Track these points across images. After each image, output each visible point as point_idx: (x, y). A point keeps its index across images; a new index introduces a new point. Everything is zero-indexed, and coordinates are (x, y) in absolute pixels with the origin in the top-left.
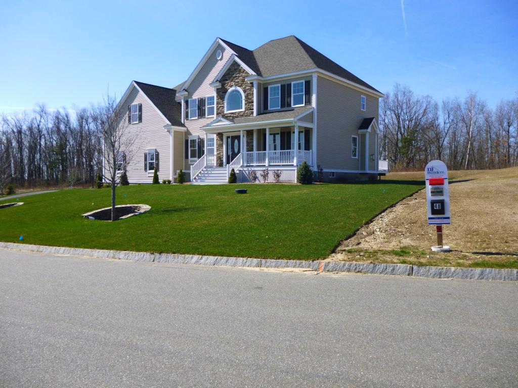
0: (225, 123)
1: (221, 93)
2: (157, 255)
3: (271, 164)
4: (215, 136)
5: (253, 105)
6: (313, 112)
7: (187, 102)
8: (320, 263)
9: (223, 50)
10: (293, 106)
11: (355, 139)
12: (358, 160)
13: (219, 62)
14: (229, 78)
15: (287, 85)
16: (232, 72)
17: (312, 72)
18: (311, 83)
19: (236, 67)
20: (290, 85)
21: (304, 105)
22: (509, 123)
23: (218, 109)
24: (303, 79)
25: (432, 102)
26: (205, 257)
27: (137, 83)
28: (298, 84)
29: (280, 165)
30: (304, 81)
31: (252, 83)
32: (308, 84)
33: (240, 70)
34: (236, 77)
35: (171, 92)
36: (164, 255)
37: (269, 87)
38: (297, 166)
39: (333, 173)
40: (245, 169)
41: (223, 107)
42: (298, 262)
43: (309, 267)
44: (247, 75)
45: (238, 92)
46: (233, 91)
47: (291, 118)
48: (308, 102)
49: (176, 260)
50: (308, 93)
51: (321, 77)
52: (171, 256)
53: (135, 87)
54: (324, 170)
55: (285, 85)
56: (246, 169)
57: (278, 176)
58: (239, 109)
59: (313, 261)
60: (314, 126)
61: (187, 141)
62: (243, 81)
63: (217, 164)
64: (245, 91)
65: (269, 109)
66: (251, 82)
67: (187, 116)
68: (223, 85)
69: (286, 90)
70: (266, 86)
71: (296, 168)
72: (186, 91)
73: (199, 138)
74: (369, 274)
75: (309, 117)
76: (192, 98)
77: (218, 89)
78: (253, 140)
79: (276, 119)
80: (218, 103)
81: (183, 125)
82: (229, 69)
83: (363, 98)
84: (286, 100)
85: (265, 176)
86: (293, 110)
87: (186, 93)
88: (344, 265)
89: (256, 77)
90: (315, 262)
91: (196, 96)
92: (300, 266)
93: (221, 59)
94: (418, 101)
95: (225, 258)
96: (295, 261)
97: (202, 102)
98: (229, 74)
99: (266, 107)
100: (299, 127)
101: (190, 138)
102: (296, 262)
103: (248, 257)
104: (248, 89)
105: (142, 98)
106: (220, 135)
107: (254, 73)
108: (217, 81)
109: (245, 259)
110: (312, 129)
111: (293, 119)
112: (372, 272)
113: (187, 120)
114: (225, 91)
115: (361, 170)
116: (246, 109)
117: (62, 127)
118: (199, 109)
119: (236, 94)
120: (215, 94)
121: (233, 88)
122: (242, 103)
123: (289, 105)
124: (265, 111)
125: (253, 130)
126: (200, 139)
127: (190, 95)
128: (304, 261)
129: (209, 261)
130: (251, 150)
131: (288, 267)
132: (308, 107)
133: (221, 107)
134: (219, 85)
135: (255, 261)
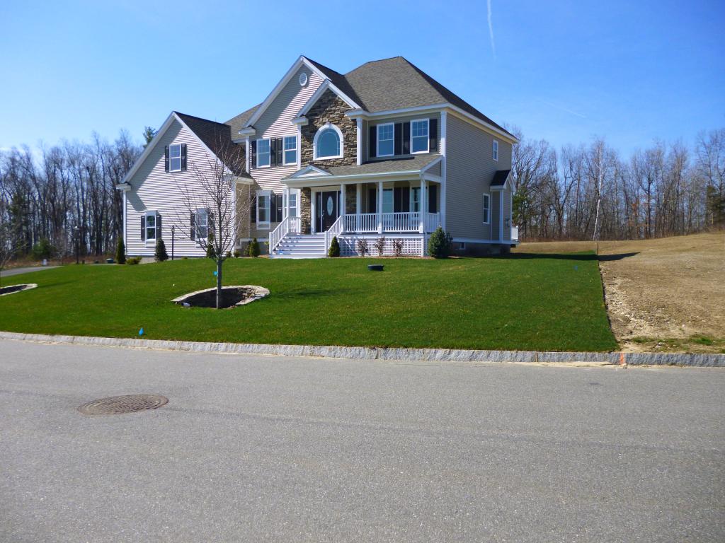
0: (319, 174)
1: (308, 133)
2: (382, 351)
3: (386, 231)
4: (298, 192)
5: (356, 151)
6: (441, 161)
7: (254, 144)
8: (619, 355)
9: (310, 73)
10: (412, 153)
11: (486, 198)
12: (490, 225)
13: (303, 89)
14: (321, 112)
15: (405, 124)
16: (325, 104)
17: (440, 108)
18: (438, 123)
19: (330, 98)
20: (409, 124)
21: (428, 152)
22: (649, 179)
23: (303, 155)
24: (428, 117)
25: (549, 149)
26: (455, 352)
27: (180, 115)
28: (420, 123)
29: (398, 233)
30: (428, 120)
31: (354, 121)
32: (434, 124)
33: (336, 102)
34: (330, 111)
35: (224, 129)
36: (391, 351)
37: (378, 126)
38: (424, 233)
39: (463, 243)
40: (347, 238)
41: (311, 152)
42: (589, 354)
43: (605, 360)
44: (348, 109)
45: (334, 131)
46: (326, 130)
47: (416, 168)
48: (435, 148)
49: (411, 356)
50: (434, 135)
51: (451, 115)
52: (402, 351)
53: (175, 120)
54: (455, 240)
55: (400, 124)
56: (349, 238)
57: (399, 247)
58: (336, 155)
59: (609, 353)
60: (442, 180)
61: (254, 198)
62: (341, 116)
63: (302, 231)
64: (343, 131)
65: (378, 156)
66: (353, 118)
67: (254, 164)
68: (311, 121)
69: (402, 130)
70: (373, 125)
71: (423, 237)
72: (253, 128)
73: (273, 195)
74: (687, 367)
75: (437, 169)
76: (262, 138)
77: (302, 127)
78: (356, 197)
79: (394, 170)
80: (303, 146)
81: (248, 176)
82: (320, 100)
83: (496, 144)
84: (403, 145)
85: (380, 248)
86: (413, 158)
87: (253, 131)
88: (652, 357)
89: (362, 112)
90: (613, 353)
91: (268, 135)
92: (593, 359)
93: (306, 86)
94: (529, 148)
95: (484, 353)
96: (584, 353)
97: (277, 144)
98: (320, 107)
99: (373, 153)
100: (426, 181)
101: (259, 194)
102: (586, 355)
103: (518, 350)
104: (348, 128)
105: (187, 136)
106: (306, 191)
107: (357, 107)
108: (302, 115)
109: (514, 352)
110: (440, 184)
111: (419, 171)
112: (690, 364)
113: (254, 168)
114: (315, 130)
115: (493, 239)
116: (345, 155)
117: (20, 174)
118: (273, 153)
119: (331, 135)
120: (298, 134)
121: (326, 126)
122: (339, 147)
123: (407, 151)
124: (373, 159)
125: (355, 185)
126: (275, 195)
127: (259, 133)
128: (597, 353)
129: (461, 356)
130: (354, 211)
131: (576, 360)
132: (435, 154)
133: (307, 151)
134: (305, 121)
135: (529, 354)
